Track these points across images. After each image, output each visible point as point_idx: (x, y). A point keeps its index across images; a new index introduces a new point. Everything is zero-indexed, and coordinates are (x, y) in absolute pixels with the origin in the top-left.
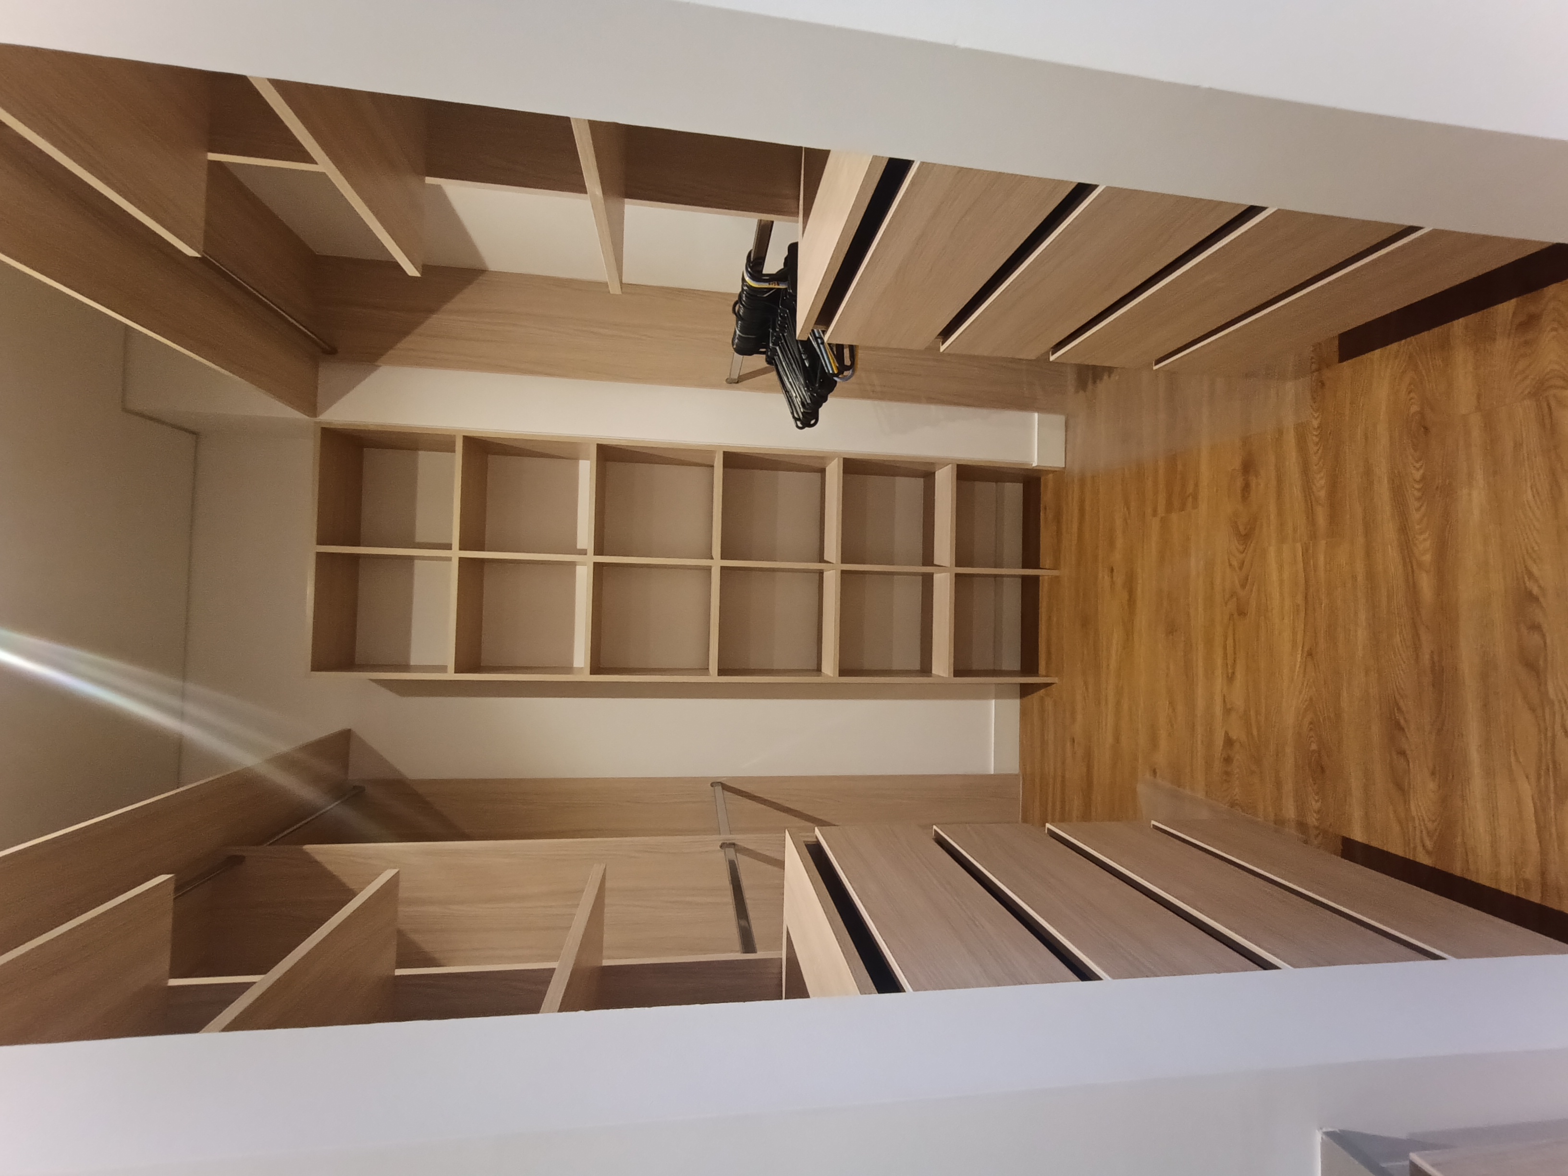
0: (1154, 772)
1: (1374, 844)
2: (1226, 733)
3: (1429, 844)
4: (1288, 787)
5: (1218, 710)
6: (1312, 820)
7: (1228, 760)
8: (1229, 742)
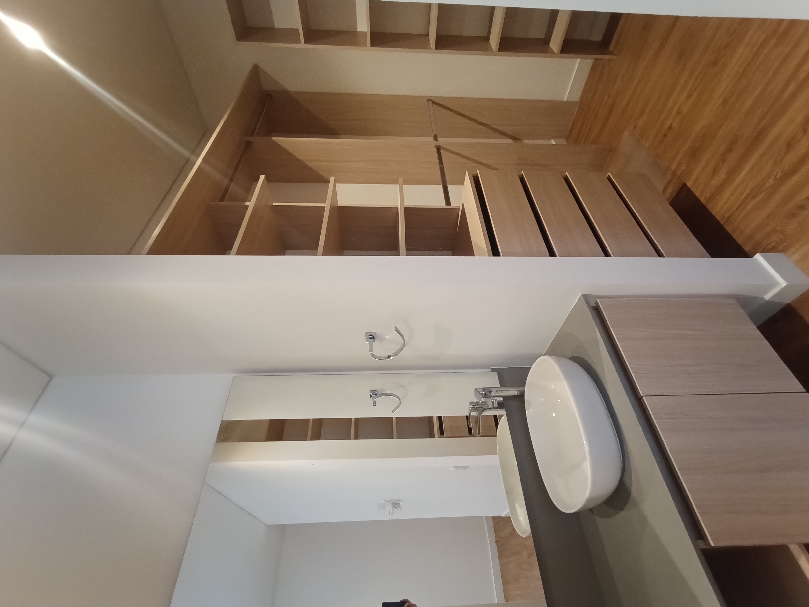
0: (635, 127)
1: (692, 189)
2: (672, 123)
3: (708, 195)
4: (679, 156)
5: (675, 110)
6: (679, 172)
7: (665, 135)
8: (670, 128)
